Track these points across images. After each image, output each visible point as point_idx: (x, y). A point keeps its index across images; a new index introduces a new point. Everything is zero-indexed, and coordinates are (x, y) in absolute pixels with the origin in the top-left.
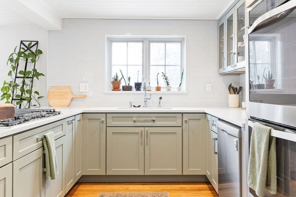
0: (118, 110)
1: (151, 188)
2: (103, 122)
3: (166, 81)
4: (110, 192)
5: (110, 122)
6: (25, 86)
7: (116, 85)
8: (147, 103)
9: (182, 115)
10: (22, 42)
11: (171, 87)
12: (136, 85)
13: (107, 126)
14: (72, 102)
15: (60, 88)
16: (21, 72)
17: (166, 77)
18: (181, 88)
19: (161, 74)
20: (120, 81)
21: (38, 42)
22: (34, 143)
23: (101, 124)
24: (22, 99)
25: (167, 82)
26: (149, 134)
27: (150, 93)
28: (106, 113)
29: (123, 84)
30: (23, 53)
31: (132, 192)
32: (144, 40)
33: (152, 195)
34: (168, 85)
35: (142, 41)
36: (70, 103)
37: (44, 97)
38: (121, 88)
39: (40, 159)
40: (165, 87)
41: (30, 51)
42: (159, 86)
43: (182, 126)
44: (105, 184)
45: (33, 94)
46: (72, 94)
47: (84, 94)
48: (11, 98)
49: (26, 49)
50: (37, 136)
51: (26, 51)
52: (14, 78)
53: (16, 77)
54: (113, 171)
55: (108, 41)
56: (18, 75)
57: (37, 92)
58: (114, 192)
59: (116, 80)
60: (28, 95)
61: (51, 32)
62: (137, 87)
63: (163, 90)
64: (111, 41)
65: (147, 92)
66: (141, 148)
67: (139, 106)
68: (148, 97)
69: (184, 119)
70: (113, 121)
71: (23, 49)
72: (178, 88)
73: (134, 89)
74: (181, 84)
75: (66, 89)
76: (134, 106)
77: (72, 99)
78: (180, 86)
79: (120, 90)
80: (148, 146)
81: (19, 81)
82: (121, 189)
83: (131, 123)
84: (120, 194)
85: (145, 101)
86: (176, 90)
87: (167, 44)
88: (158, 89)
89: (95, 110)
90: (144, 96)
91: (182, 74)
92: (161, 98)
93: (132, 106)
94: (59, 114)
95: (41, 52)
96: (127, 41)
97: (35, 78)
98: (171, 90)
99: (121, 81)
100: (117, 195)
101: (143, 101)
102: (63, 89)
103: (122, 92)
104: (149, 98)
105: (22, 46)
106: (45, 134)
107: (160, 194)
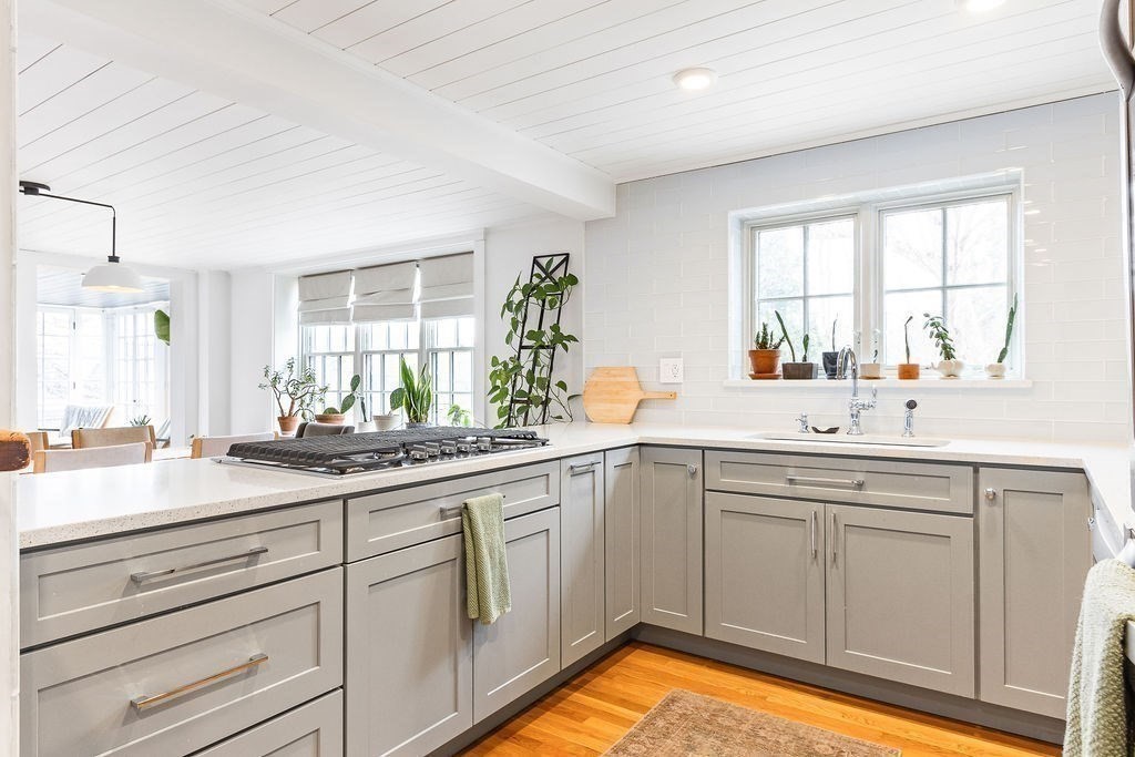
0: (746, 440)
1: (844, 715)
2: (693, 474)
3: (941, 342)
4: (704, 693)
5: (717, 478)
6: (538, 369)
7: (764, 362)
8: (862, 420)
9: (976, 471)
10: (535, 261)
11: (959, 365)
12: (827, 360)
13: (707, 488)
14: (640, 411)
15: (612, 372)
16: (531, 335)
17: (941, 330)
18: (1002, 369)
19: (920, 320)
20: (776, 347)
21: (568, 255)
22: (429, 521)
23: (690, 481)
24: (529, 402)
25: (945, 347)
26: (841, 527)
27: (874, 386)
28: (704, 449)
29: (784, 357)
30: (538, 285)
31: (771, 714)
32: (858, 210)
33: (833, 744)
34: (949, 356)
35: (852, 212)
36: (635, 412)
37: (580, 399)
38: (779, 370)
39: (454, 565)
40: (936, 366)
41: (552, 279)
42: (912, 362)
43: (974, 515)
44: (702, 665)
45: (554, 387)
46: (641, 389)
47: (671, 389)
48: (509, 398)
49: (544, 276)
50: (443, 504)
51: (543, 280)
52: (517, 349)
53: (521, 347)
54: (726, 629)
55: (742, 229)
56: (526, 342)
57: (562, 385)
58: (713, 698)
59: (763, 345)
60: (542, 393)
61: (591, 224)
62: (830, 366)
63: (929, 378)
64: (753, 228)
65: (862, 383)
66: (815, 572)
67: (833, 431)
68: (864, 399)
69: (986, 489)
70: (723, 474)
71: (538, 276)
72: (990, 368)
73: (822, 374)
74: (1003, 353)
75: (624, 376)
76: (817, 431)
77: (640, 404)
78: (1000, 361)
79: (776, 377)
80: (837, 567)
81: (526, 359)
82: (743, 692)
83: (779, 486)
84: (730, 708)
85: (855, 412)
86: (985, 376)
87: (951, 211)
88: (909, 372)
89: (671, 437)
90: (849, 396)
91: (1012, 314)
92: (911, 405)
93: (810, 429)
94: (543, 444)
95: (573, 280)
96: (804, 220)
97: (559, 347)
98: (963, 374)
99: (780, 348)
100: (720, 710)
101: (848, 411)
102: (620, 376)
103: (781, 382)
104: (866, 403)
105: (537, 270)
106: (467, 501)
107: (865, 749)
